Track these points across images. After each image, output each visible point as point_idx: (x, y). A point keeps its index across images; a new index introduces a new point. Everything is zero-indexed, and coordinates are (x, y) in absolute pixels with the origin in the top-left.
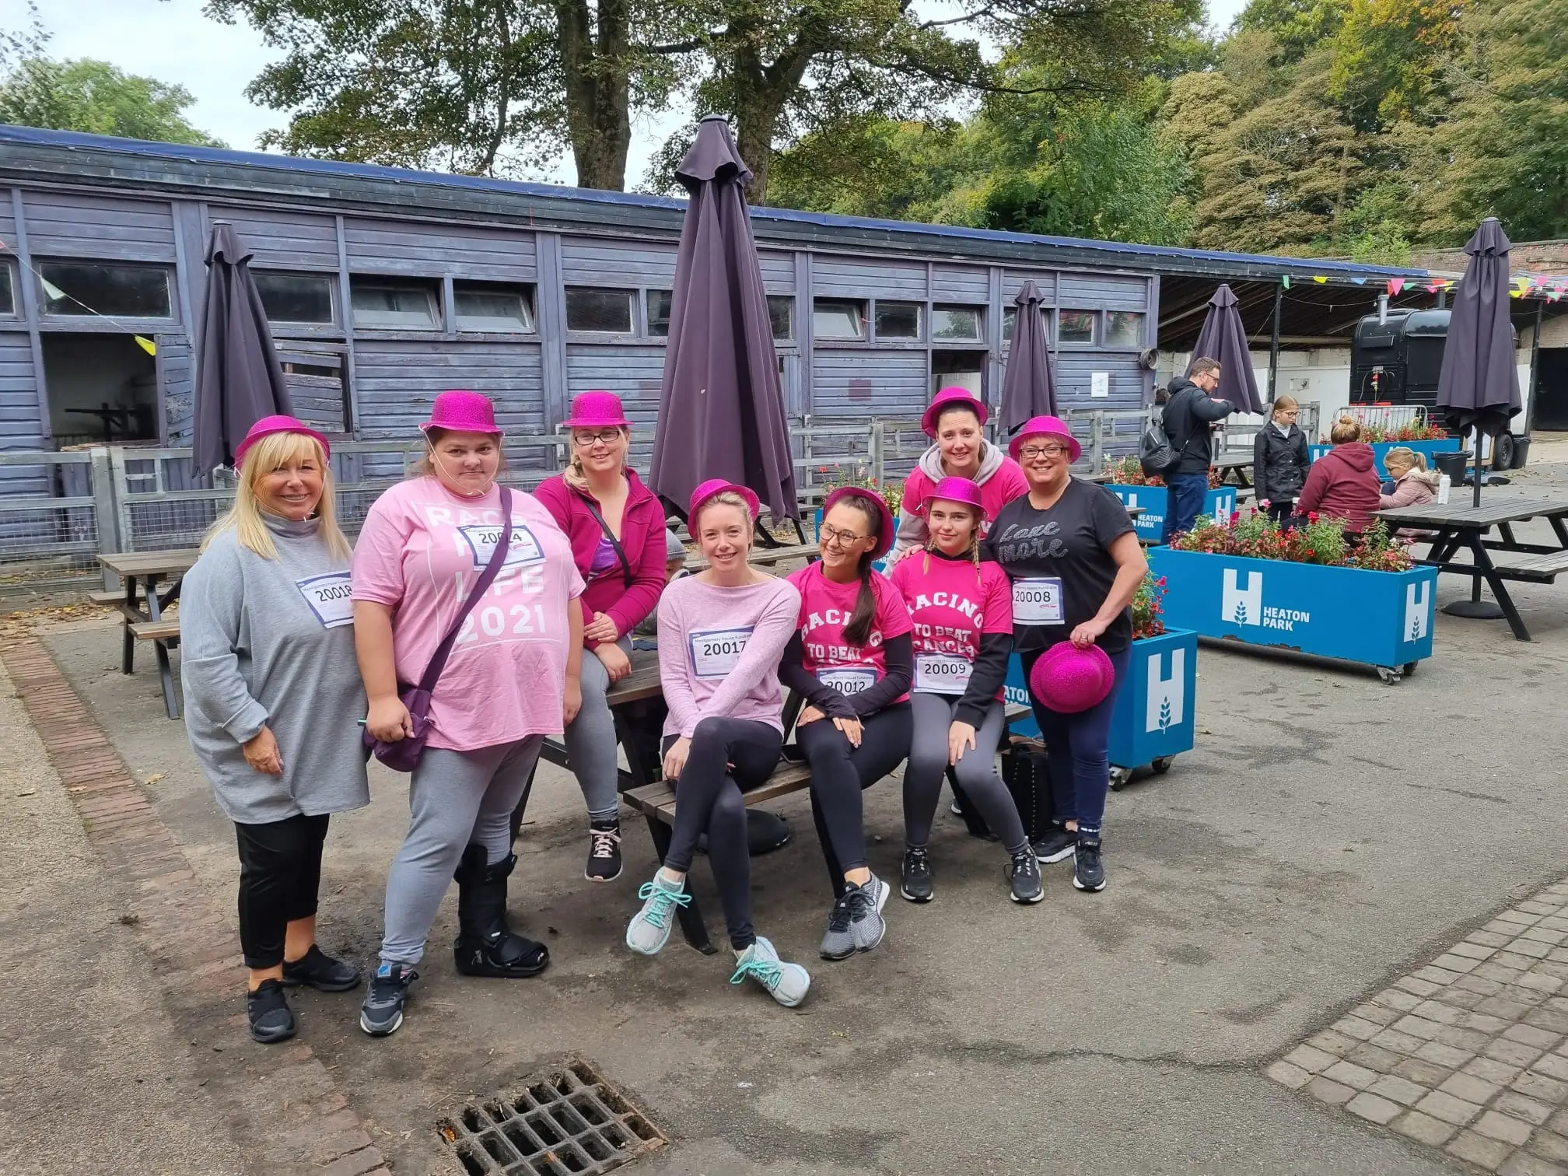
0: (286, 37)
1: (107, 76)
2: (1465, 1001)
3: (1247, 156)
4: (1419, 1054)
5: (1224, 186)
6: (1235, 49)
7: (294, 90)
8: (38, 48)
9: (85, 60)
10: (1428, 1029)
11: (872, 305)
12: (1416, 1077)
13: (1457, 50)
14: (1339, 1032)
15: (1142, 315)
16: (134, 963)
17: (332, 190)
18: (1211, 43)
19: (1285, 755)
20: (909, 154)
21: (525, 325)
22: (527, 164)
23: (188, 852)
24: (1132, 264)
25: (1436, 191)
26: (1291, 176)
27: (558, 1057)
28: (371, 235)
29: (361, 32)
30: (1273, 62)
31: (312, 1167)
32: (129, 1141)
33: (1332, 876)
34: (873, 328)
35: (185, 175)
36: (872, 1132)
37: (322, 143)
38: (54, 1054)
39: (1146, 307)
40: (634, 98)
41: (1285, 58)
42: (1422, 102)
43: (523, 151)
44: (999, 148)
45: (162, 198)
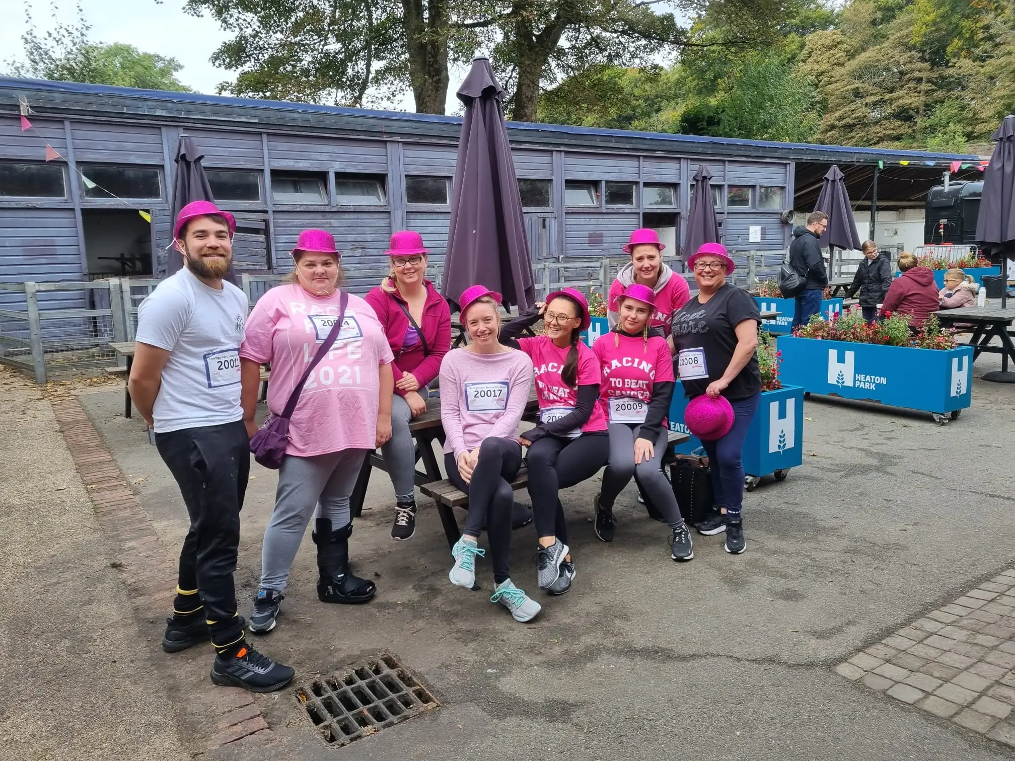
0: (235, 24)
1: (129, 53)
2: (974, 626)
3: (857, 84)
4: (939, 659)
5: (842, 104)
6: (848, 15)
7: (240, 58)
8: (83, 35)
9: (116, 44)
10: (947, 644)
11: (603, 184)
12: (936, 674)
13: (999, 11)
14: (886, 645)
15: (783, 188)
16: (117, 591)
17: (260, 117)
18: (832, 11)
19: (865, 470)
20: (632, 89)
21: (380, 200)
22: (382, 99)
23: (155, 525)
24: (776, 155)
25: (987, 104)
26: (887, 96)
27: (374, 652)
28: (283, 145)
29: (282, 20)
30: (874, 23)
31: (216, 715)
32: (105, 697)
33: (891, 546)
34: (604, 199)
35: (169, 110)
36: (571, 702)
37: (256, 90)
38: (65, 644)
39: (786, 183)
40: (452, 57)
41: (882, 20)
42: (976, 46)
43: (380, 91)
44: (691, 83)
45: (155, 124)
